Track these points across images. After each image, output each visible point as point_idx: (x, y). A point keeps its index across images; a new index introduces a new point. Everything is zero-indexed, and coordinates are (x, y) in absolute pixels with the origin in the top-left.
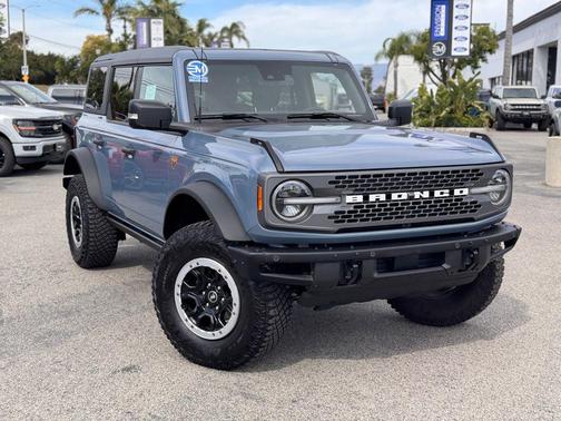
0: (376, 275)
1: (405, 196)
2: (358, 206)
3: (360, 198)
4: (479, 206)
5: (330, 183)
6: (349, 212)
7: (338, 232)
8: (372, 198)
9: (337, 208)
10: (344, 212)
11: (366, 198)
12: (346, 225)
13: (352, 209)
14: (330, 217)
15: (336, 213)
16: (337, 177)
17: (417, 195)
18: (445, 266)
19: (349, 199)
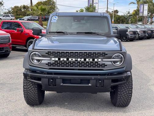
0: (62, 84)
1: (74, 60)
2: (56, 61)
3: (57, 59)
4: (106, 65)
5: (46, 53)
6: (53, 63)
7: (49, 69)
8: (62, 59)
9: (49, 61)
10: (51, 63)
11: (59, 59)
12: (52, 67)
13: (54, 62)
14: (46, 64)
15: (48, 63)
16: (48, 52)
17: (79, 60)
18: (90, 85)
19: (53, 59)
